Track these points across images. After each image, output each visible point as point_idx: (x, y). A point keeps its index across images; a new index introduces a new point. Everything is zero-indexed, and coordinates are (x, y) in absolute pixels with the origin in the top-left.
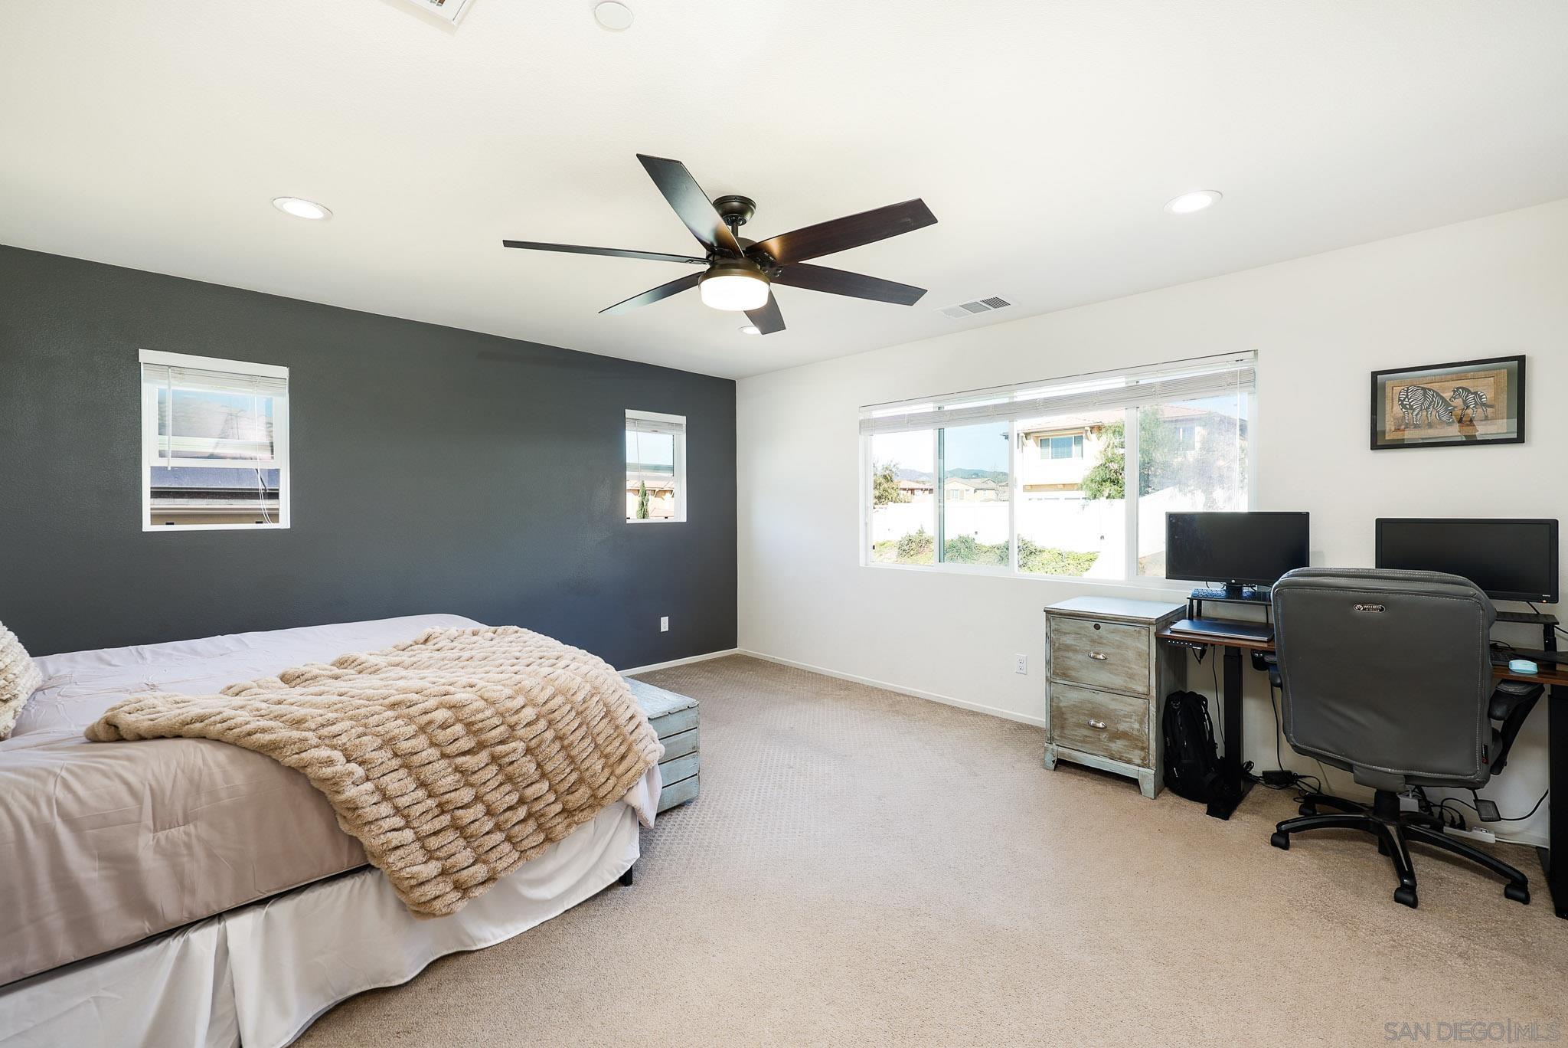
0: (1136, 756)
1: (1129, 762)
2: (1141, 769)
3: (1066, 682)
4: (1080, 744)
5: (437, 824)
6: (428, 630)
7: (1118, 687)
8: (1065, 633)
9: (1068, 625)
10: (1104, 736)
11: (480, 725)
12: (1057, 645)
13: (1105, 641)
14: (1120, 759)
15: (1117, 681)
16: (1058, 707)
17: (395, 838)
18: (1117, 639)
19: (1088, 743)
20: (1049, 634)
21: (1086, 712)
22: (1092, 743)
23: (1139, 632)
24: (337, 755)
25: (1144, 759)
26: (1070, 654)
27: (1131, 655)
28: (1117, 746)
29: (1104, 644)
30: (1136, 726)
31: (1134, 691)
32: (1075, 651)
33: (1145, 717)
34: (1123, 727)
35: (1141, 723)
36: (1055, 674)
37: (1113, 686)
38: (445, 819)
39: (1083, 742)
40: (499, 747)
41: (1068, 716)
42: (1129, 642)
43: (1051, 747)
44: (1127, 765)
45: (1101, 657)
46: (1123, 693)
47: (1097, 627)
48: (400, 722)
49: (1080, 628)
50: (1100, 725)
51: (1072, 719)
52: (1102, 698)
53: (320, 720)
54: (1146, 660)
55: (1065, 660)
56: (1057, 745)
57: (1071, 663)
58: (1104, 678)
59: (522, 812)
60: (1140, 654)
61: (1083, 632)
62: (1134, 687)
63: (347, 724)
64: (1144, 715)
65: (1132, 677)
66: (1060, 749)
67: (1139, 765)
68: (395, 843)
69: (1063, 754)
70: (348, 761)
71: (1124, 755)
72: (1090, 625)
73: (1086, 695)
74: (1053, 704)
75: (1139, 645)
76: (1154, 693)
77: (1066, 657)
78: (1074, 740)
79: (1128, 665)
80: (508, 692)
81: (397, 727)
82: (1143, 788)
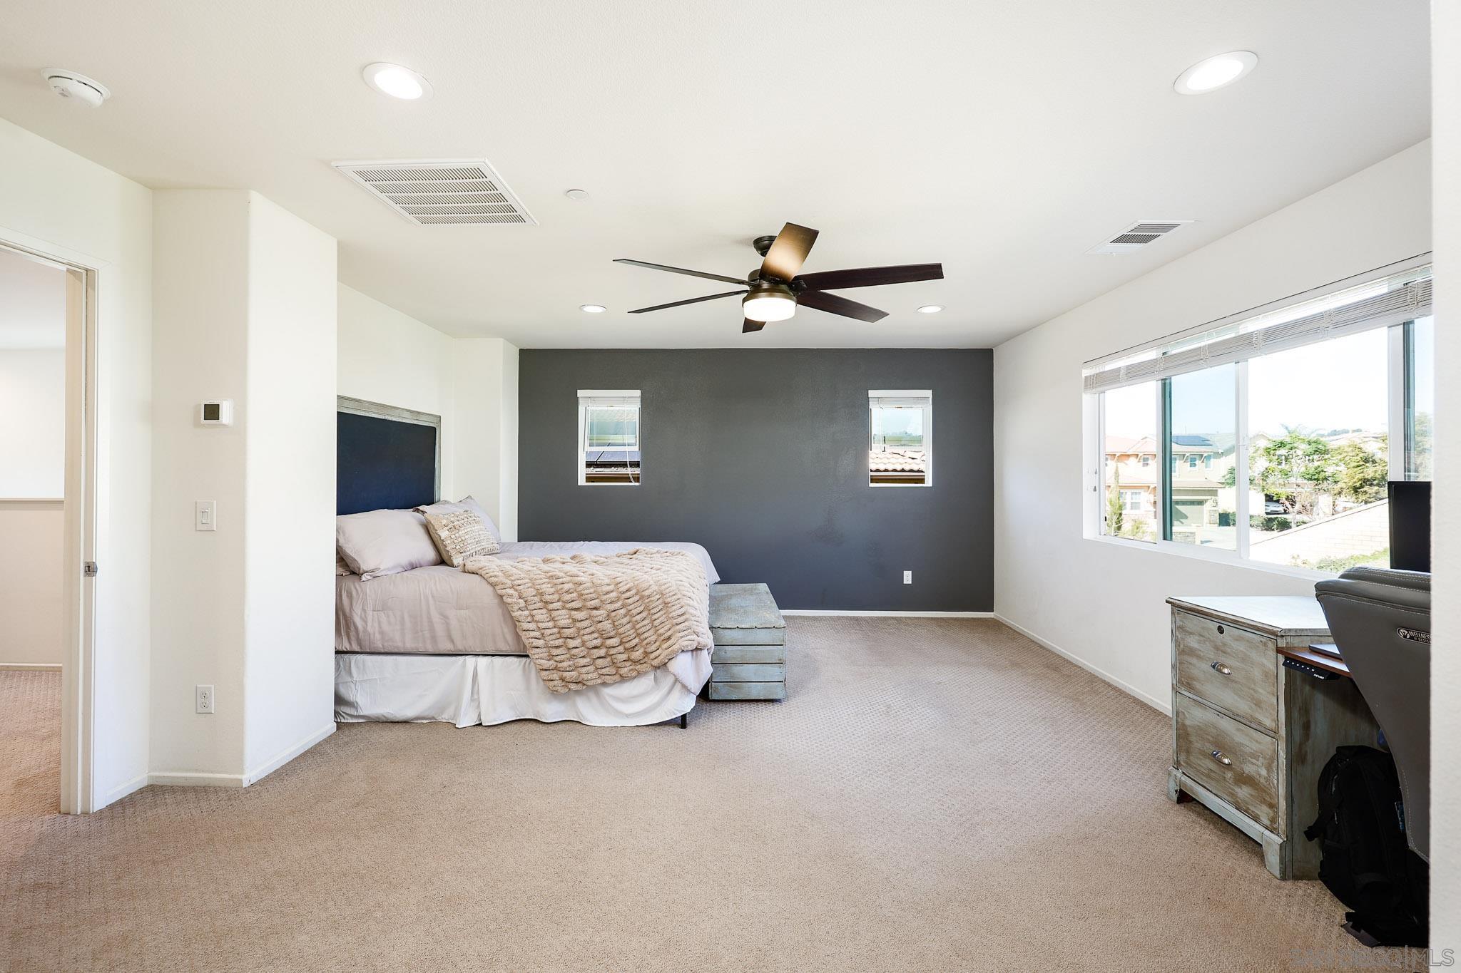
0: (1264, 812)
1: (1256, 819)
2: (1267, 833)
3: (1191, 696)
4: (1205, 778)
5: (557, 643)
6: (637, 548)
7: (1242, 714)
8: (1191, 633)
9: (1193, 623)
10: (1229, 775)
11: (586, 596)
12: (1182, 646)
13: (1229, 650)
14: (1246, 811)
15: (1243, 707)
16: (1184, 725)
17: (536, 643)
18: (1241, 649)
19: (1213, 779)
20: (1174, 631)
21: (1211, 739)
22: (1217, 781)
23: (1265, 645)
24: (516, 594)
25: (1273, 820)
26: (1194, 661)
27: (1257, 674)
28: (1244, 792)
29: (1229, 654)
30: (1264, 772)
31: (1260, 724)
32: (1199, 657)
33: (1273, 762)
34: (1249, 769)
35: (1269, 769)
36: (1180, 682)
37: (1239, 712)
38: (560, 642)
39: (1208, 776)
40: (595, 611)
41: (1193, 739)
42: (1254, 655)
43: (1174, 772)
44: (1252, 823)
45: (1226, 671)
46: (1248, 723)
47: (1221, 630)
48: (549, 585)
49: (1203, 628)
50: (1226, 761)
51: (1197, 744)
52: (1226, 725)
53: (517, 577)
54: (1274, 684)
55: (1190, 666)
56: (1183, 773)
57: (1195, 672)
58: (1229, 698)
59: (602, 652)
60: (1266, 674)
61: (1206, 634)
62: (1261, 718)
63: (527, 580)
64: (1272, 759)
65: (1258, 703)
66: (1184, 778)
67: (1266, 828)
68: (534, 644)
69: (1185, 785)
70: (520, 598)
71: (1251, 808)
72: (1214, 626)
73: (1210, 716)
74: (1179, 720)
75: (1265, 662)
76: (1283, 732)
77: (1191, 664)
78: (1199, 771)
79: (1253, 686)
80: (607, 581)
81: (547, 588)
82: (1267, 858)
